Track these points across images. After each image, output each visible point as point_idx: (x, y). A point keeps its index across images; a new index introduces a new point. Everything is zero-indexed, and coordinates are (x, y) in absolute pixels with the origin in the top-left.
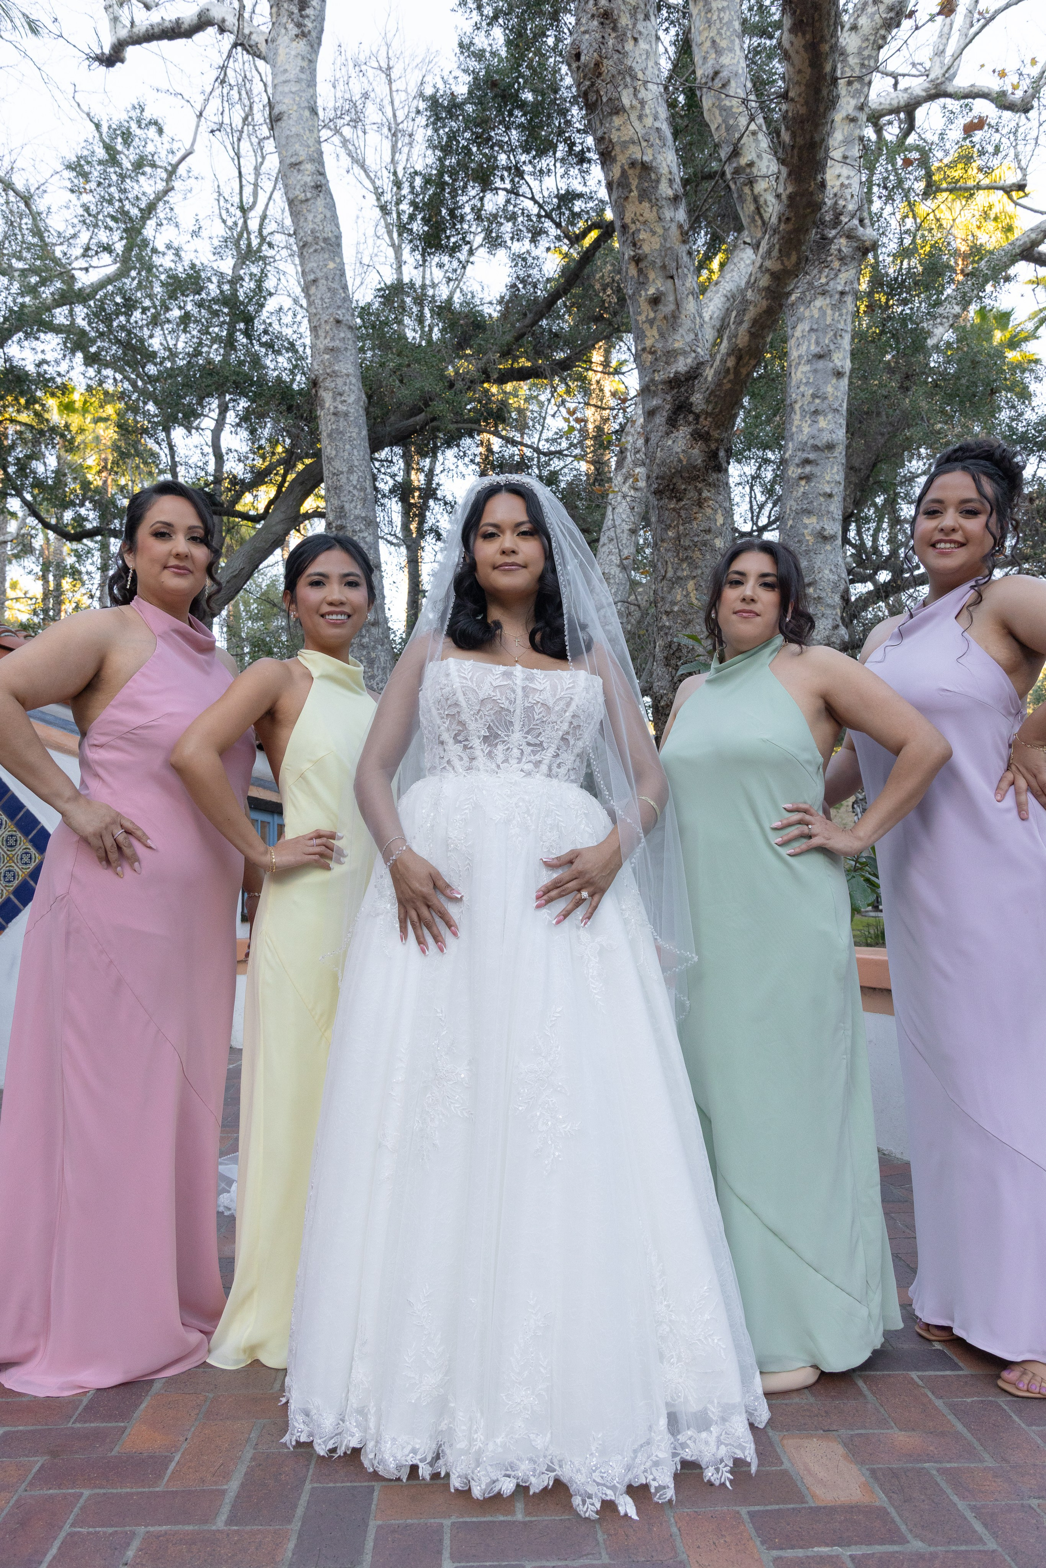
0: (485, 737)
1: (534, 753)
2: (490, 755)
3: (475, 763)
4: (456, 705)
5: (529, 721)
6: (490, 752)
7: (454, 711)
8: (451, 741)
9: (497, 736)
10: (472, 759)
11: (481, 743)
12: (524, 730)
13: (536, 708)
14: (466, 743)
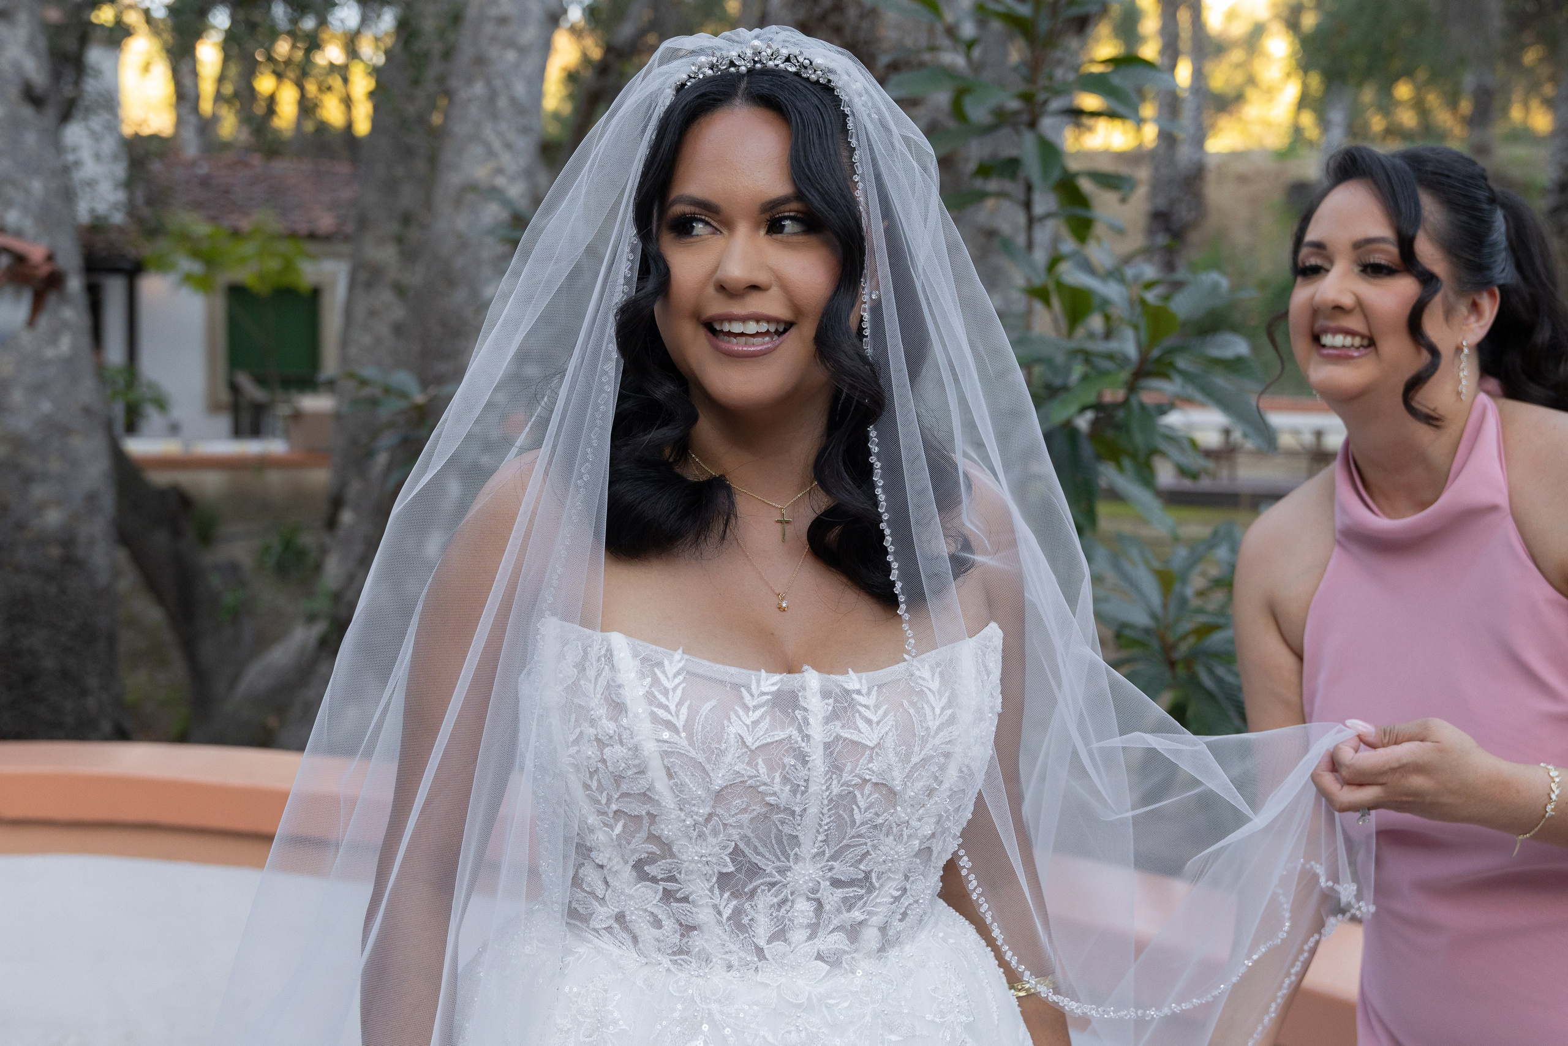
0: (722, 875)
1: (849, 904)
2: (739, 924)
3: (697, 941)
4: (646, 797)
6: (737, 913)
7: (640, 809)
8: (627, 873)
9: (754, 871)
10: (688, 929)
11: (711, 890)
12: (827, 852)
13: (859, 796)
14: (671, 886)
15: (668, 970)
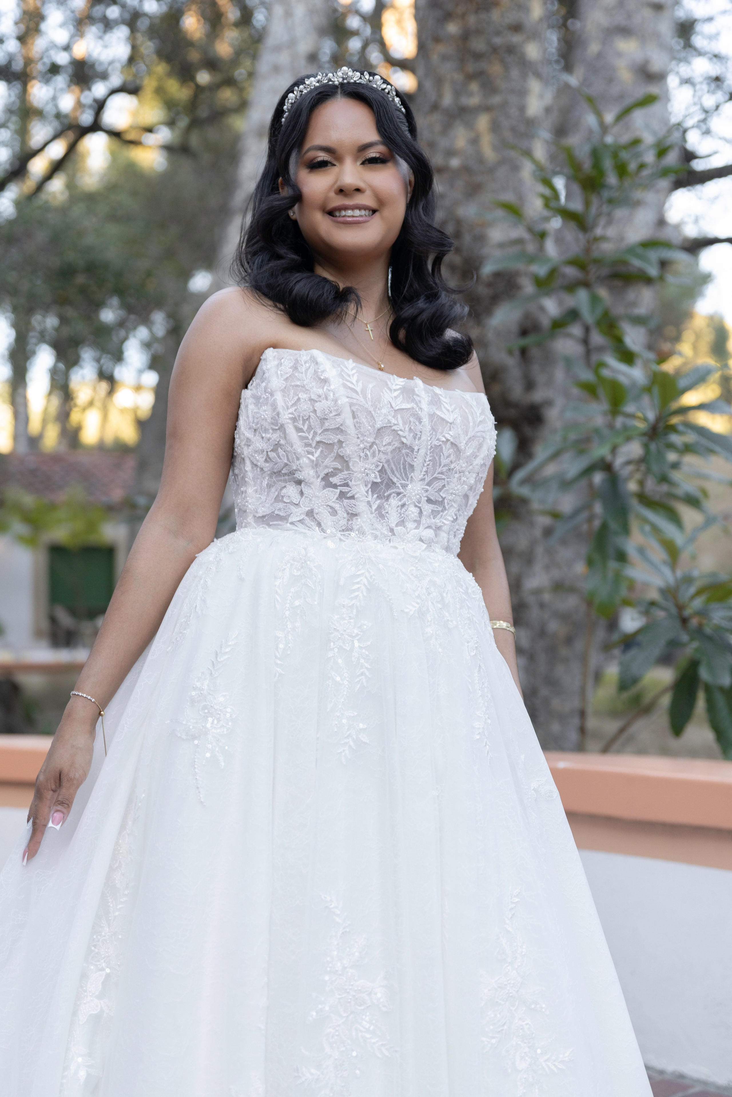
1: (434, 514)
2: (381, 514)
3: (358, 522)
6: (380, 508)
8: (318, 483)
9: (390, 484)
11: (367, 492)
12: (426, 479)
13: (444, 448)
14: (345, 489)
15: (340, 540)
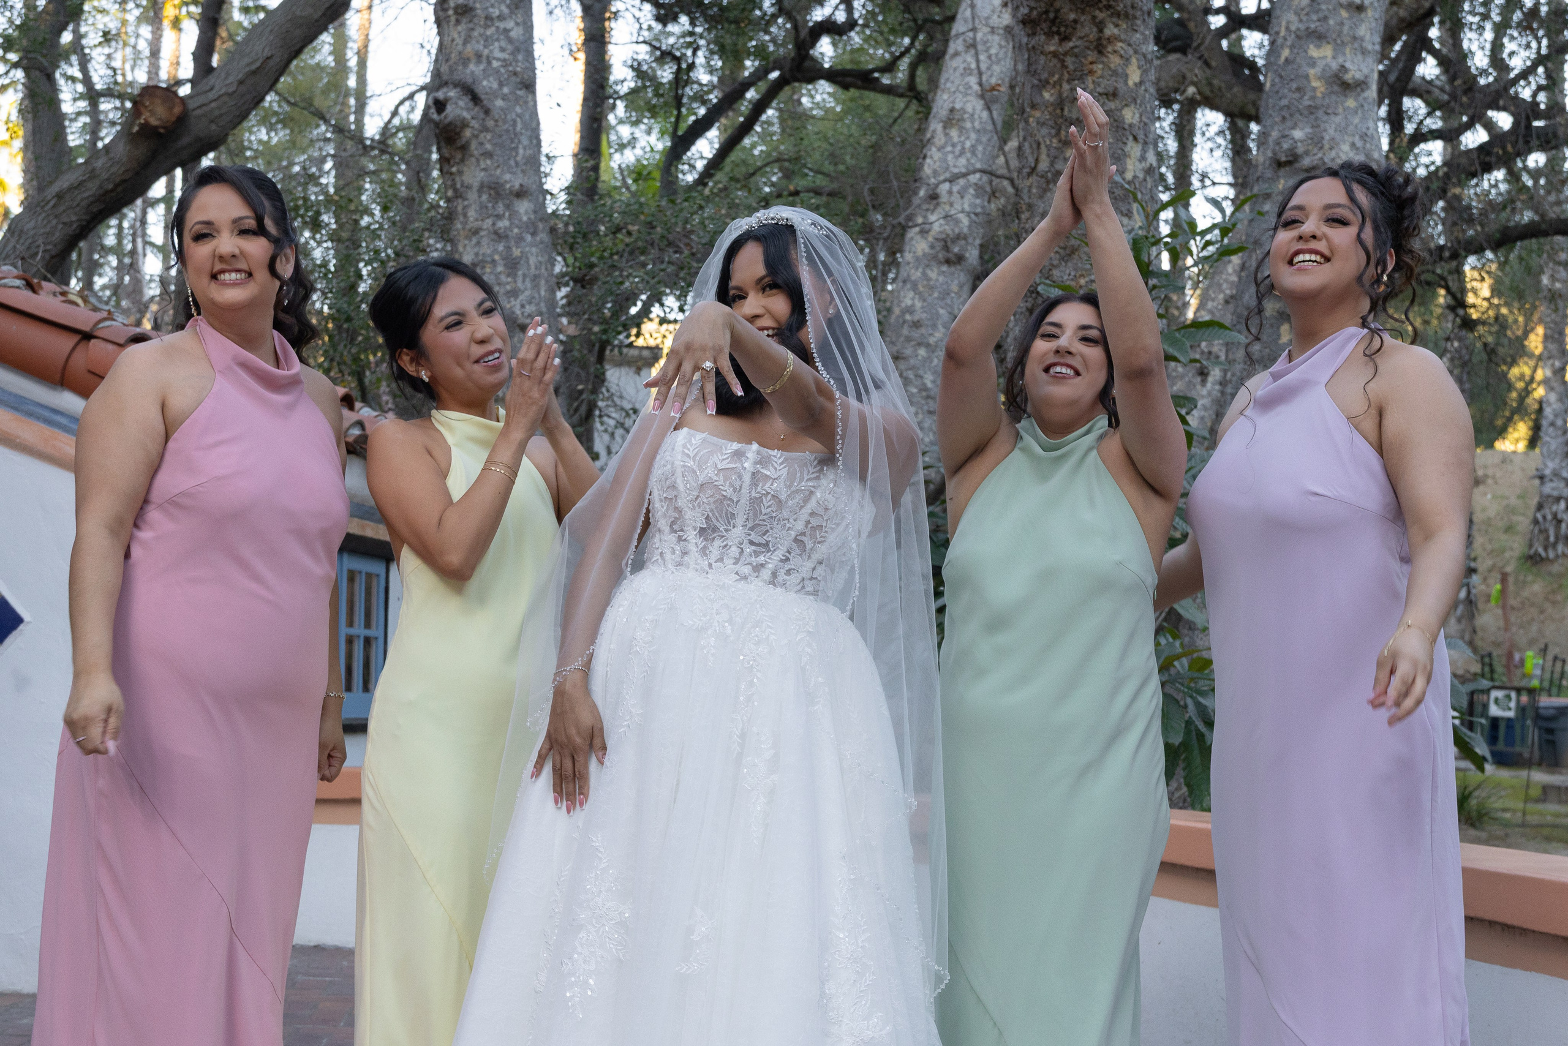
0: (701, 528)
1: (757, 554)
2: (704, 552)
3: (687, 559)
4: (674, 487)
5: (755, 515)
6: (705, 547)
7: (671, 494)
8: (667, 529)
9: (715, 530)
10: (685, 553)
11: (696, 536)
12: (748, 525)
14: (681, 534)
15: (673, 573)
